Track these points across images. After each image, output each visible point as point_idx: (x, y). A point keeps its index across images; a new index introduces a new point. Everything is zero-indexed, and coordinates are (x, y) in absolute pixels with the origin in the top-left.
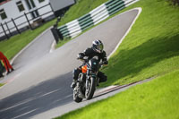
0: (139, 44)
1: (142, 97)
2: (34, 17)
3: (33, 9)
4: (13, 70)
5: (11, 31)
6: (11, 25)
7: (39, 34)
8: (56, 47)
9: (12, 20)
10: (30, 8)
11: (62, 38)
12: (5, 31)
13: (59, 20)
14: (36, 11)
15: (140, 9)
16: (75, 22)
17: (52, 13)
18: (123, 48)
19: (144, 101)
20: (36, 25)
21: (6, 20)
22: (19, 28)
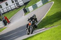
0: (53, 14)
1: (54, 32)
2: (17, 5)
3: (17, 2)
4: (10, 23)
5: (10, 10)
6: (9, 8)
7: (19, 11)
8: (25, 15)
9: (10, 6)
10: (16, 2)
11: (27, 12)
12: (7, 10)
13: (26, 6)
14: (18, 3)
15: (53, 2)
16: (31, 7)
17: (23, 4)
18: (47, 15)
19: (55, 33)
20: (18, 8)
21: (8, 6)
22: (12, 9)
